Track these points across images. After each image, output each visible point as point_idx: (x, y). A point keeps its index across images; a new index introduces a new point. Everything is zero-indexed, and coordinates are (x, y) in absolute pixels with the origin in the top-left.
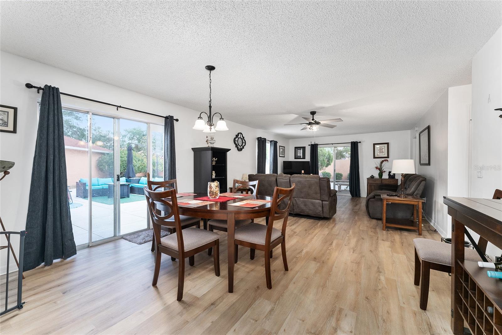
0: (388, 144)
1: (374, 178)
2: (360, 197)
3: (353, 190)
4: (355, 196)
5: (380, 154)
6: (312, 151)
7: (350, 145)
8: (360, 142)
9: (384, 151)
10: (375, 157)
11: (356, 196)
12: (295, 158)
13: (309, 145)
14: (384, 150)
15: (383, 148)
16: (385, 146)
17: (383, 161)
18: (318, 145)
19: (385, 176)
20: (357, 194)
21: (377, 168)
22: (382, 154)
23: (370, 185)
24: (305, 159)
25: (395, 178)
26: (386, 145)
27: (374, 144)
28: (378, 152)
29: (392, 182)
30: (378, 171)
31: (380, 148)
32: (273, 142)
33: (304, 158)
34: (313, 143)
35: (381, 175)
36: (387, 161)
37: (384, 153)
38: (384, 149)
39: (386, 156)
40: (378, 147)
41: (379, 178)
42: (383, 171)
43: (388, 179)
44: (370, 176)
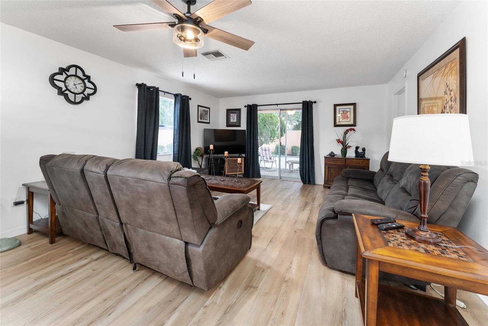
0: (354, 105)
1: (335, 156)
2: (314, 184)
3: (304, 174)
4: (307, 182)
5: (344, 120)
6: (249, 114)
7: (301, 106)
8: (315, 102)
9: (349, 116)
10: (336, 125)
11: (309, 183)
12: (227, 126)
13: (245, 106)
14: (348, 114)
15: (348, 112)
16: (350, 108)
17: (347, 131)
18: (258, 107)
19: (351, 153)
20: (311, 180)
21: (339, 141)
22: (346, 120)
23: (328, 168)
24: (240, 126)
25: (364, 156)
26: (352, 107)
27: (335, 106)
28: (341, 117)
29: (360, 163)
30: (340, 147)
31: (343, 111)
35: (344, 151)
36: (354, 130)
37: (349, 118)
39: (352, 123)
40: (340, 110)
41: (341, 157)
42: (347, 146)
43: (354, 158)
44: (329, 154)
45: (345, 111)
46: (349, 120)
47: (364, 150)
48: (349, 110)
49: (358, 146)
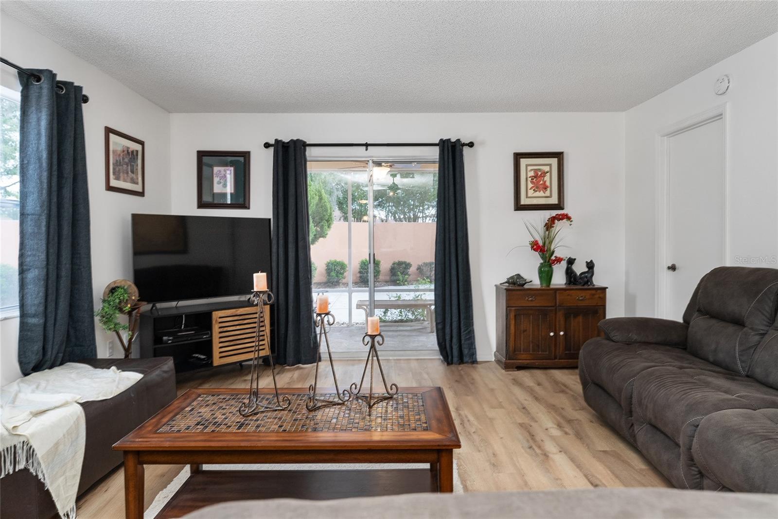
0: (559, 156)
1: (526, 286)
2: (474, 362)
3: (448, 338)
4: (455, 359)
5: (537, 194)
7: (434, 153)
8: (471, 145)
9: (548, 183)
10: (519, 207)
11: (461, 361)
12: (201, 205)
13: (267, 145)
14: (547, 178)
15: (545, 173)
16: (550, 165)
17: (553, 220)
18: (308, 148)
19: (559, 279)
20: (466, 351)
21: (535, 246)
22: (541, 194)
23: (515, 316)
24: (248, 208)
25: (592, 283)
27: (518, 156)
28: (530, 185)
29: (579, 297)
30: (536, 260)
31: (536, 171)
32: (45, 83)
33: (245, 205)
34: (286, 136)
35: (546, 273)
36: (568, 218)
37: (549, 189)
38: (548, 174)
39: (554, 200)
40: (529, 168)
41: (539, 287)
42: (553, 258)
43: (564, 287)
44: (506, 280)
45: (539, 170)
46: (548, 193)
47: (590, 265)
48: (547, 169)
49: (573, 257)
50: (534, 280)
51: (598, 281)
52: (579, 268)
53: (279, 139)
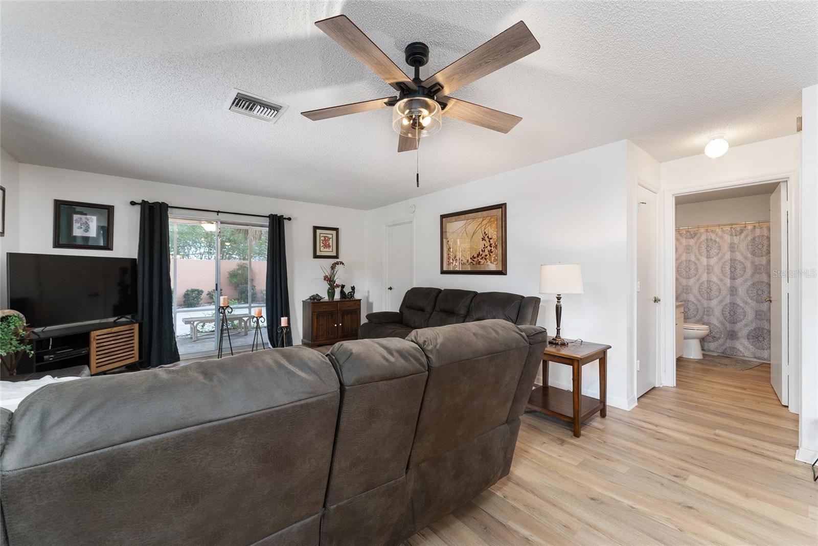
1: (321, 301)
5: (326, 250)
6: (147, 223)
7: (266, 222)
8: (289, 219)
9: (331, 244)
10: (316, 256)
12: (57, 244)
13: (133, 203)
14: (330, 241)
15: (329, 239)
16: (332, 235)
17: (334, 264)
18: (169, 209)
19: (337, 296)
21: (326, 278)
22: (327, 250)
23: (316, 318)
24: (111, 249)
27: (315, 228)
28: (322, 245)
29: (347, 306)
30: (326, 286)
31: (325, 237)
33: (108, 246)
34: (151, 199)
35: (331, 293)
36: (342, 263)
37: (331, 247)
38: (331, 239)
39: (334, 254)
40: (321, 235)
41: (328, 300)
42: (335, 285)
43: (339, 300)
44: (309, 298)
45: (327, 237)
46: (331, 250)
47: (353, 288)
48: (330, 236)
49: (344, 284)
50: (325, 297)
51: (357, 296)
52: (347, 290)
53: (146, 200)
